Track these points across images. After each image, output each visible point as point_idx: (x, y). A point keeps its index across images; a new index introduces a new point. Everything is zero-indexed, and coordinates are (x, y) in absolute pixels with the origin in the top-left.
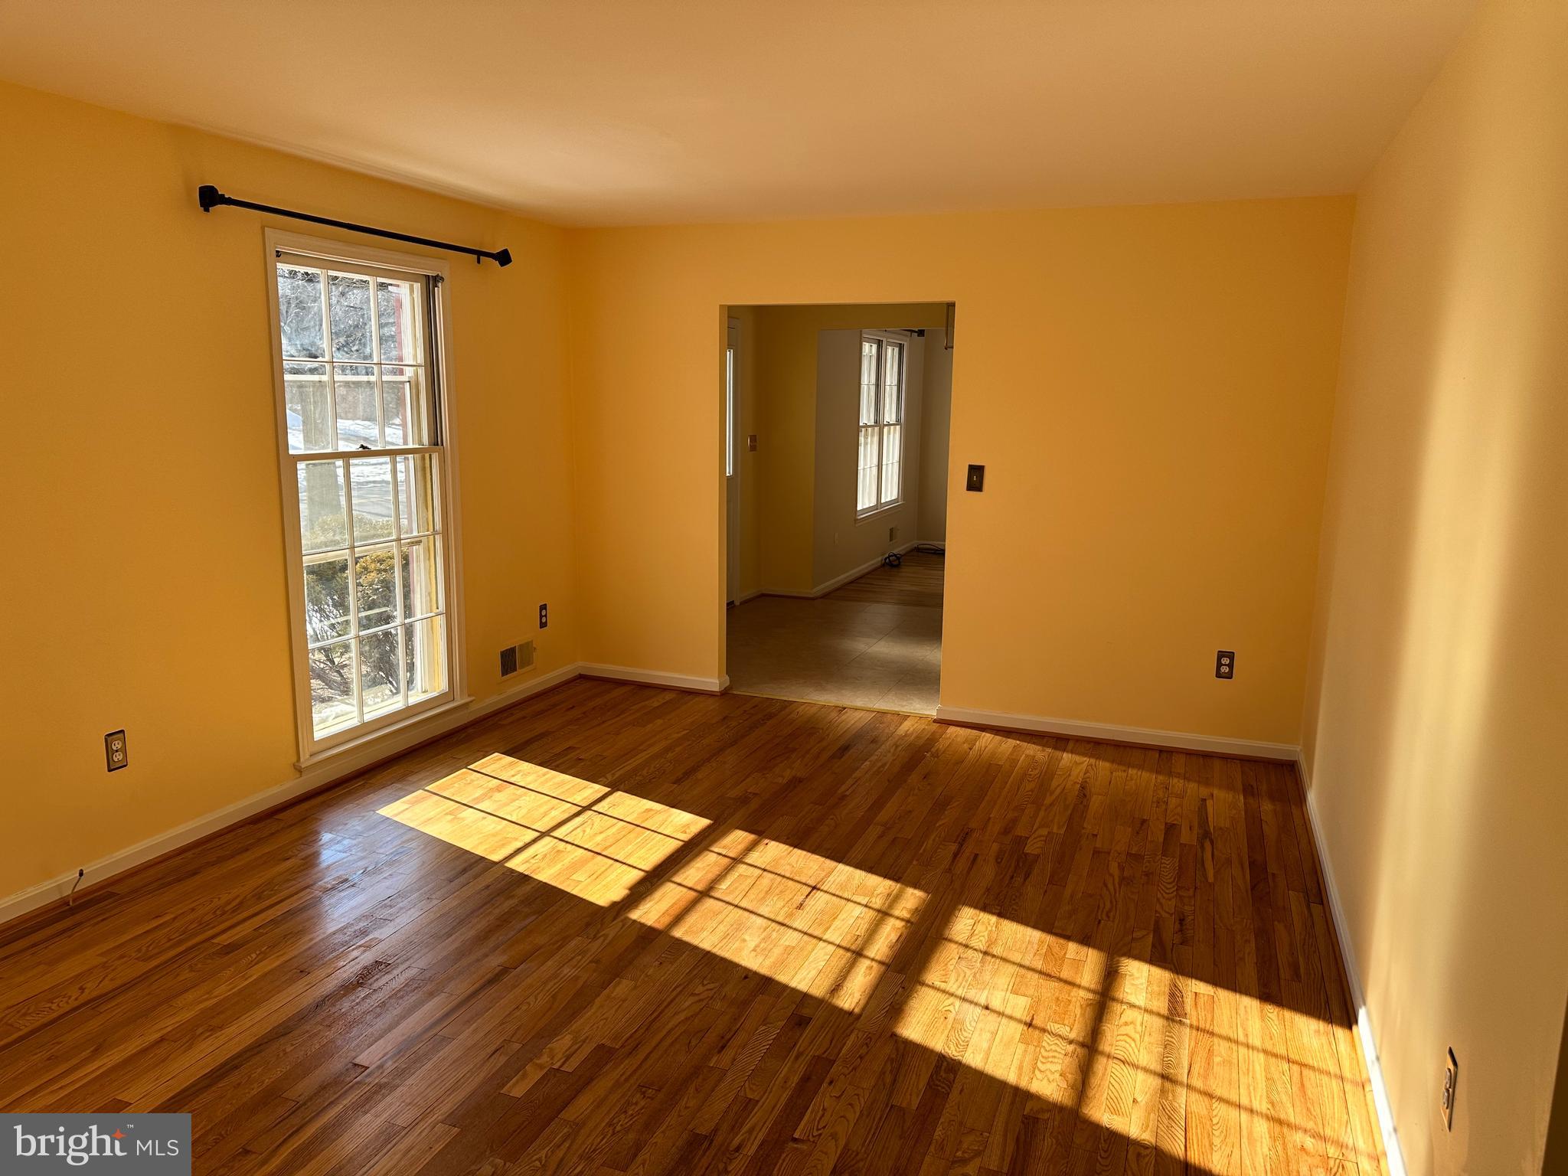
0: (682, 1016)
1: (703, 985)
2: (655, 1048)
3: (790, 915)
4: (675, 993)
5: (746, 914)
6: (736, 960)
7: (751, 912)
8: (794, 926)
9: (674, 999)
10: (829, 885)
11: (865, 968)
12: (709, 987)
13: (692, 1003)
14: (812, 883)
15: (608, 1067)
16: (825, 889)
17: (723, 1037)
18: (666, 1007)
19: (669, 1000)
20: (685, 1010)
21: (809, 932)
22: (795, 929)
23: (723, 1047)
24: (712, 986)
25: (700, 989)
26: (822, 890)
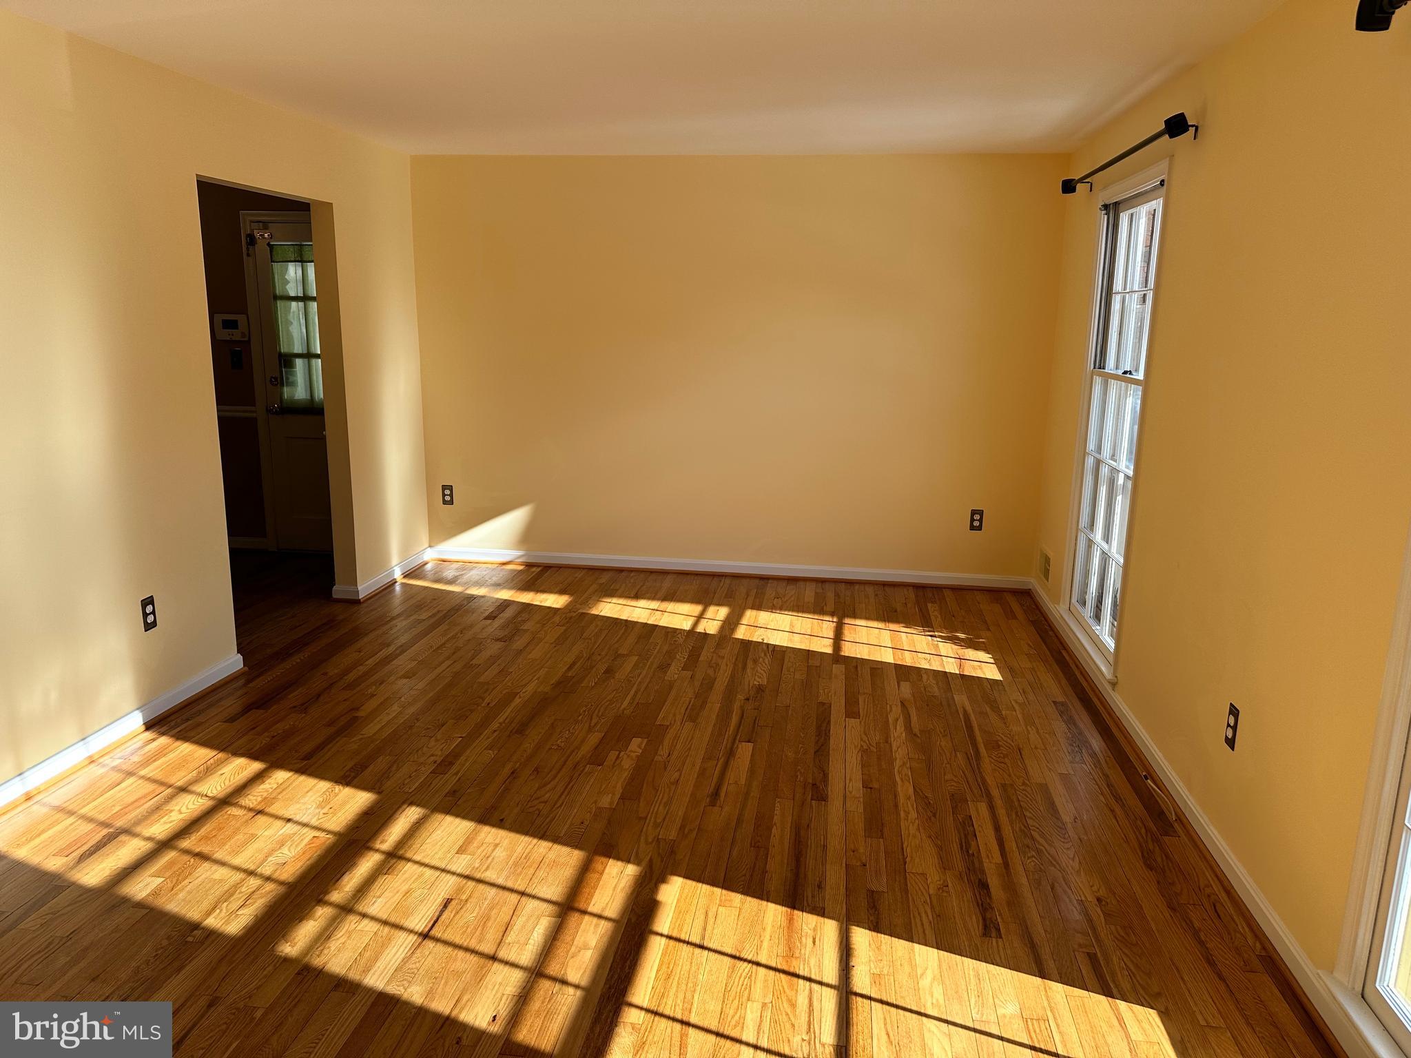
0: (549, 787)
1: (538, 809)
2: (560, 769)
3: (459, 890)
4: (560, 802)
5: (510, 884)
6: (512, 835)
7: (504, 888)
8: (455, 877)
9: (560, 796)
10: (407, 942)
11: (389, 841)
12: (535, 809)
13: (543, 796)
14: (430, 944)
15: (589, 756)
16: (412, 936)
17: (514, 778)
18: (563, 792)
19: (563, 797)
20: (548, 791)
21: (438, 873)
22: (454, 873)
23: (513, 773)
24: (531, 810)
25: (541, 806)
26: (416, 933)
